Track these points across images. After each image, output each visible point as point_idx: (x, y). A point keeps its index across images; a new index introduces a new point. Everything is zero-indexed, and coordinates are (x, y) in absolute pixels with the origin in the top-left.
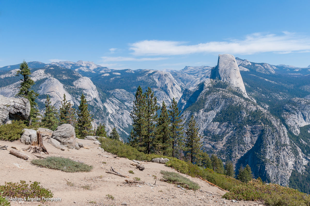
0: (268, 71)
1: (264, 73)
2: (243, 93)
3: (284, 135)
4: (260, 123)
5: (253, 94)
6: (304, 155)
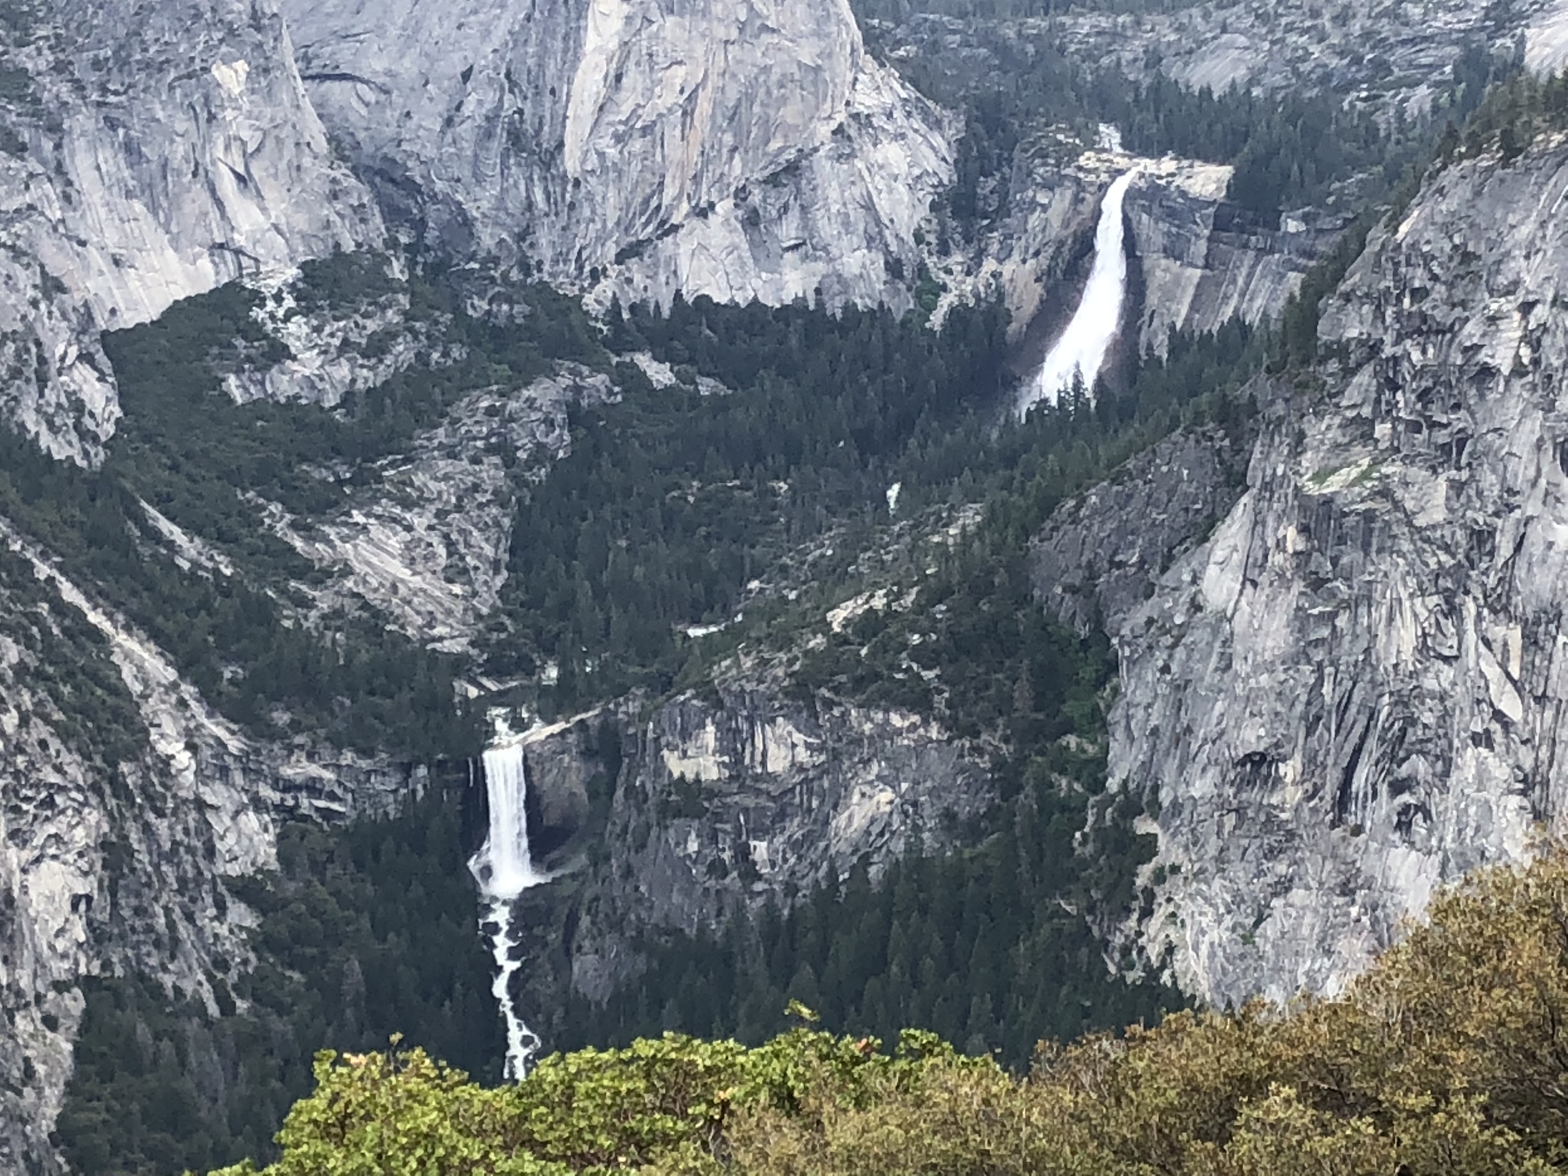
6: (216, 728)
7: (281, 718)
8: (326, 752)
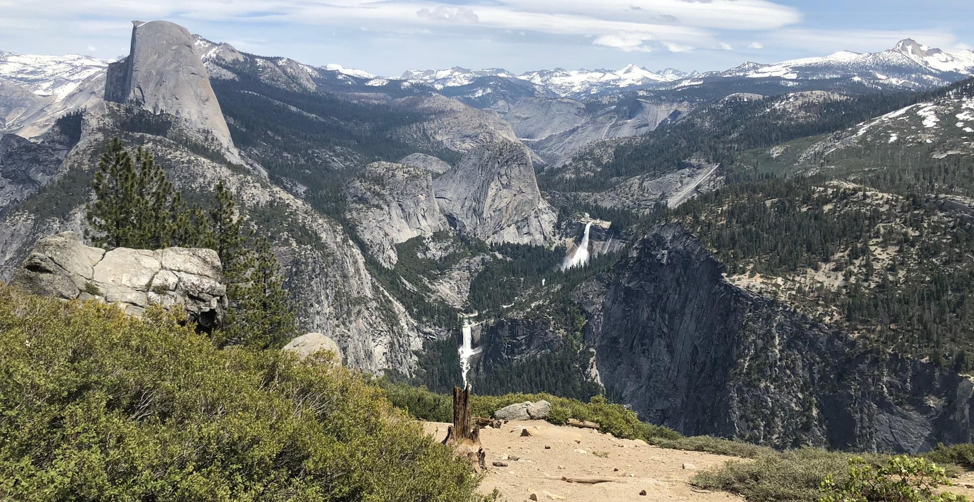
0: (297, 84)
1: (283, 86)
2: (223, 151)
3: (357, 270)
4: (287, 240)
5: (255, 151)
6: (412, 321)
7: (425, 319)
8: (433, 327)
